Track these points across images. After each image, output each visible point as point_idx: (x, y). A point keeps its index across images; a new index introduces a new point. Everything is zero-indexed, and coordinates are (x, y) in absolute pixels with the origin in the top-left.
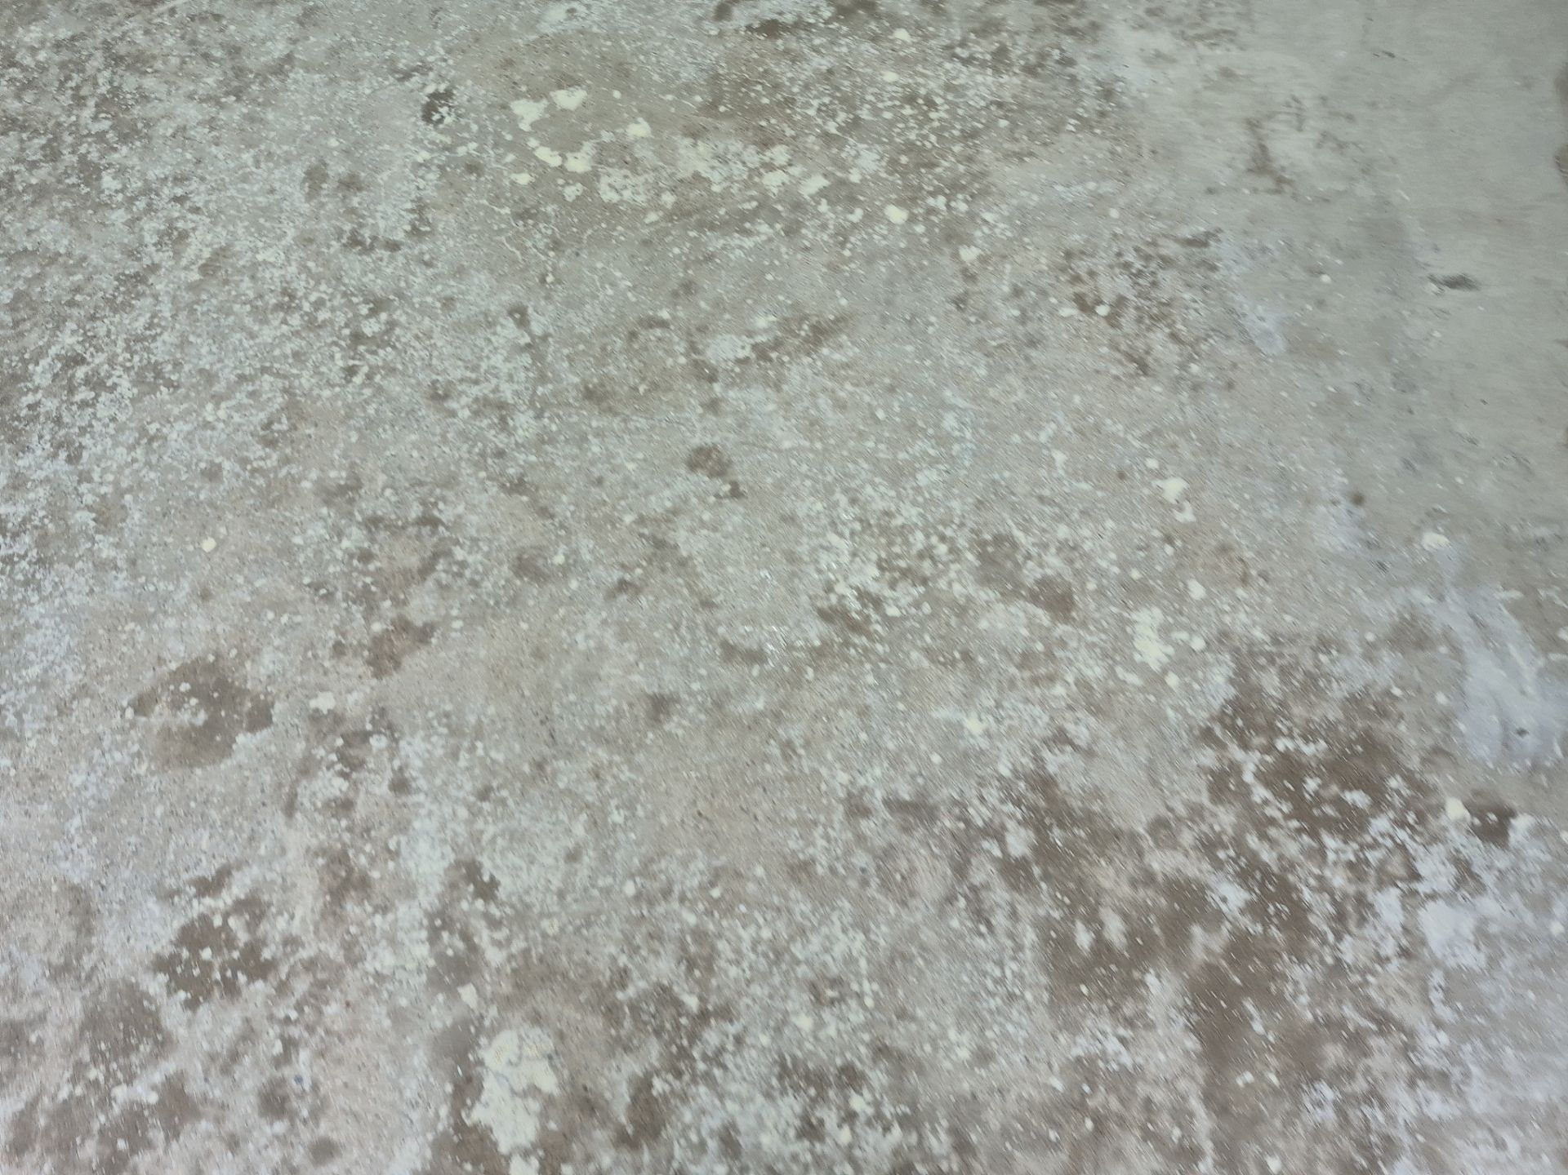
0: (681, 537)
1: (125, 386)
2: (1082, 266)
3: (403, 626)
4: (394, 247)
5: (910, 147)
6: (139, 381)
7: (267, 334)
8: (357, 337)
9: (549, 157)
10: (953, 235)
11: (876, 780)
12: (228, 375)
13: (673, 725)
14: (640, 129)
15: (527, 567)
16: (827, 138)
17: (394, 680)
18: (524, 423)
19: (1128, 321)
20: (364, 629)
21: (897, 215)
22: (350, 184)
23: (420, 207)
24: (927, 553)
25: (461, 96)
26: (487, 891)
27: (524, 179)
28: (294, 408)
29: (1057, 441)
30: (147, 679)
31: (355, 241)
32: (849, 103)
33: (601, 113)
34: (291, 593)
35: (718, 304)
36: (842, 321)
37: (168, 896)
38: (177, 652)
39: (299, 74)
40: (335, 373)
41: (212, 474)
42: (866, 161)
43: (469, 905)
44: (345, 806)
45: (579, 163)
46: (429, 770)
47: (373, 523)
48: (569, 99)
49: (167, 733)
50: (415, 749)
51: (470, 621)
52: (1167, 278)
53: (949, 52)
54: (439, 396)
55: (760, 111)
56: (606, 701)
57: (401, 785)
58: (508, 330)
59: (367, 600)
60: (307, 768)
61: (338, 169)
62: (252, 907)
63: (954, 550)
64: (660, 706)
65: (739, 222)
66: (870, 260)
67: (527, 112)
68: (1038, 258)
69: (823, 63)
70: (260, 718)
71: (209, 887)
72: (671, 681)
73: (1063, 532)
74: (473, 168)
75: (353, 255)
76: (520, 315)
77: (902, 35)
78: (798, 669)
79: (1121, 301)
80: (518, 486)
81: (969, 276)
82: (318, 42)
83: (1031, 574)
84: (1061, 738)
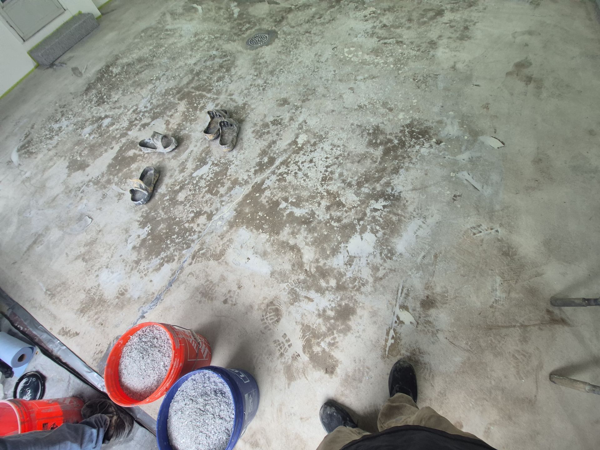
0: (344, 96)
1: (286, 72)
2: (416, 75)
3: (307, 99)
4: (322, 62)
5: (398, 59)
6: (288, 72)
7: (304, 70)
8: (314, 71)
9: (346, 55)
10: (399, 69)
11: (356, 123)
12: (298, 73)
13: (334, 113)
14: (360, 53)
15: (324, 96)
16: (387, 56)
17: (304, 103)
18: (330, 82)
19: (419, 83)
20: (302, 98)
21: (392, 66)
22: (320, 56)
23: (327, 59)
24: (376, 102)
25: (338, 48)
26: (306, 123)
27: (342, 57)
28: (304, 77)
29: (401, 94)
30: (278, 99)
31: (318, 61)
32: (392, 53)
33: (356, 51)
34: (296, 94)
35: (361, 73)
36: (377, 77)
37: (274, 117)
38: (282, 97)
39: (318, 44)
40: (310, 74)
41: (292, 82)
42: (391, 59)
43: (304, 124)
44: (294, 113)
45: (350, 56)
46: (304, 112)
47: (308, 89)
48: (352, 49)
49: (278, 104)
50: (303, 110)
51: (314, 100)
52: (429, 79)
53: (411, 49)
54: (321, 78)
55: (379, 53)
56: (327, 109)
57: (301, 112)
58: (333, 73)
59: (304, 96)
60: (292, 109)
61: (319, 54)
62: (282, 119)
63: (380, 103)
64: (333, 111)
65: (369, 65)
66: (385, 71)
67: (346, 50)
68: (410, 73)
69: (391, 48)
70: (289, 104)
71: (277, 117)
72: (335, 109)
73: (396, 103)
74: (336, 55)
75: (317, 63)
76: (335, 71)
77: (405, 46)
78: (352, 110)
79: (420, 80)
80: (326, 88)
81: (399, 74)
82: (323, 40)
83: (389, 106)
84: (383, 123)
